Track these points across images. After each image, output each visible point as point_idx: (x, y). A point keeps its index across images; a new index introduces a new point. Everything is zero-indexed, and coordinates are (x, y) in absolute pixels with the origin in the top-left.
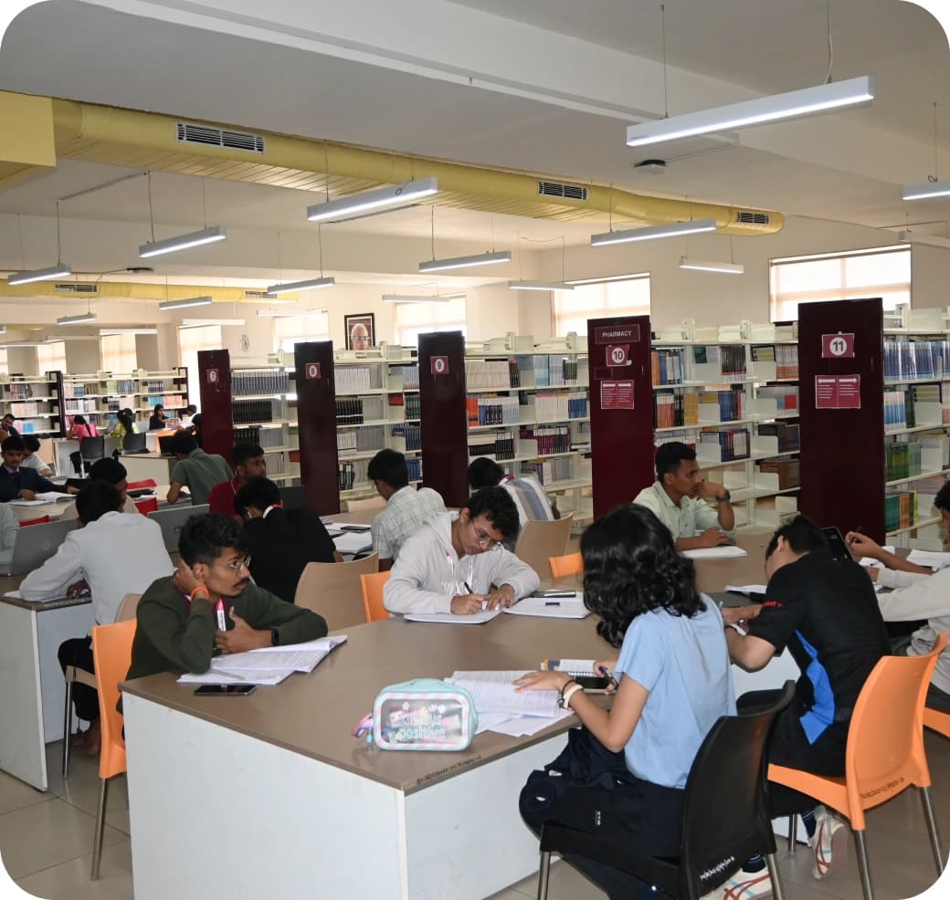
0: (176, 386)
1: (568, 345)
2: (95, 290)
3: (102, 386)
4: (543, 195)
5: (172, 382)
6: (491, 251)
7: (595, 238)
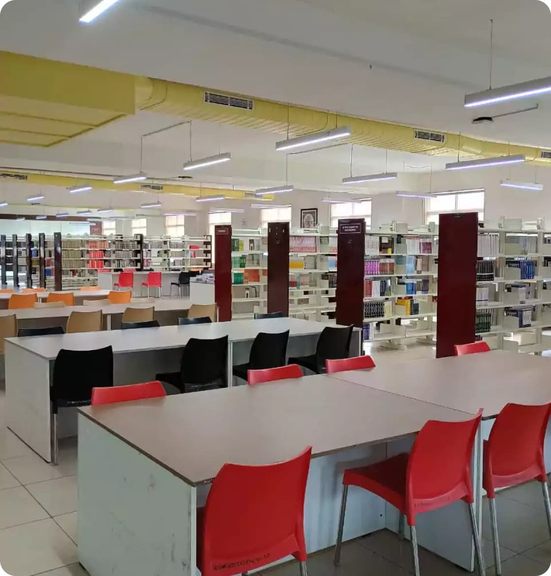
0: (205, 246)
1: (429, 229)
2: (162, 189)
3: (165, 244)
4: (417, 139)
5: (203, 243)
6: (385, 172)
7: (448, 165)
